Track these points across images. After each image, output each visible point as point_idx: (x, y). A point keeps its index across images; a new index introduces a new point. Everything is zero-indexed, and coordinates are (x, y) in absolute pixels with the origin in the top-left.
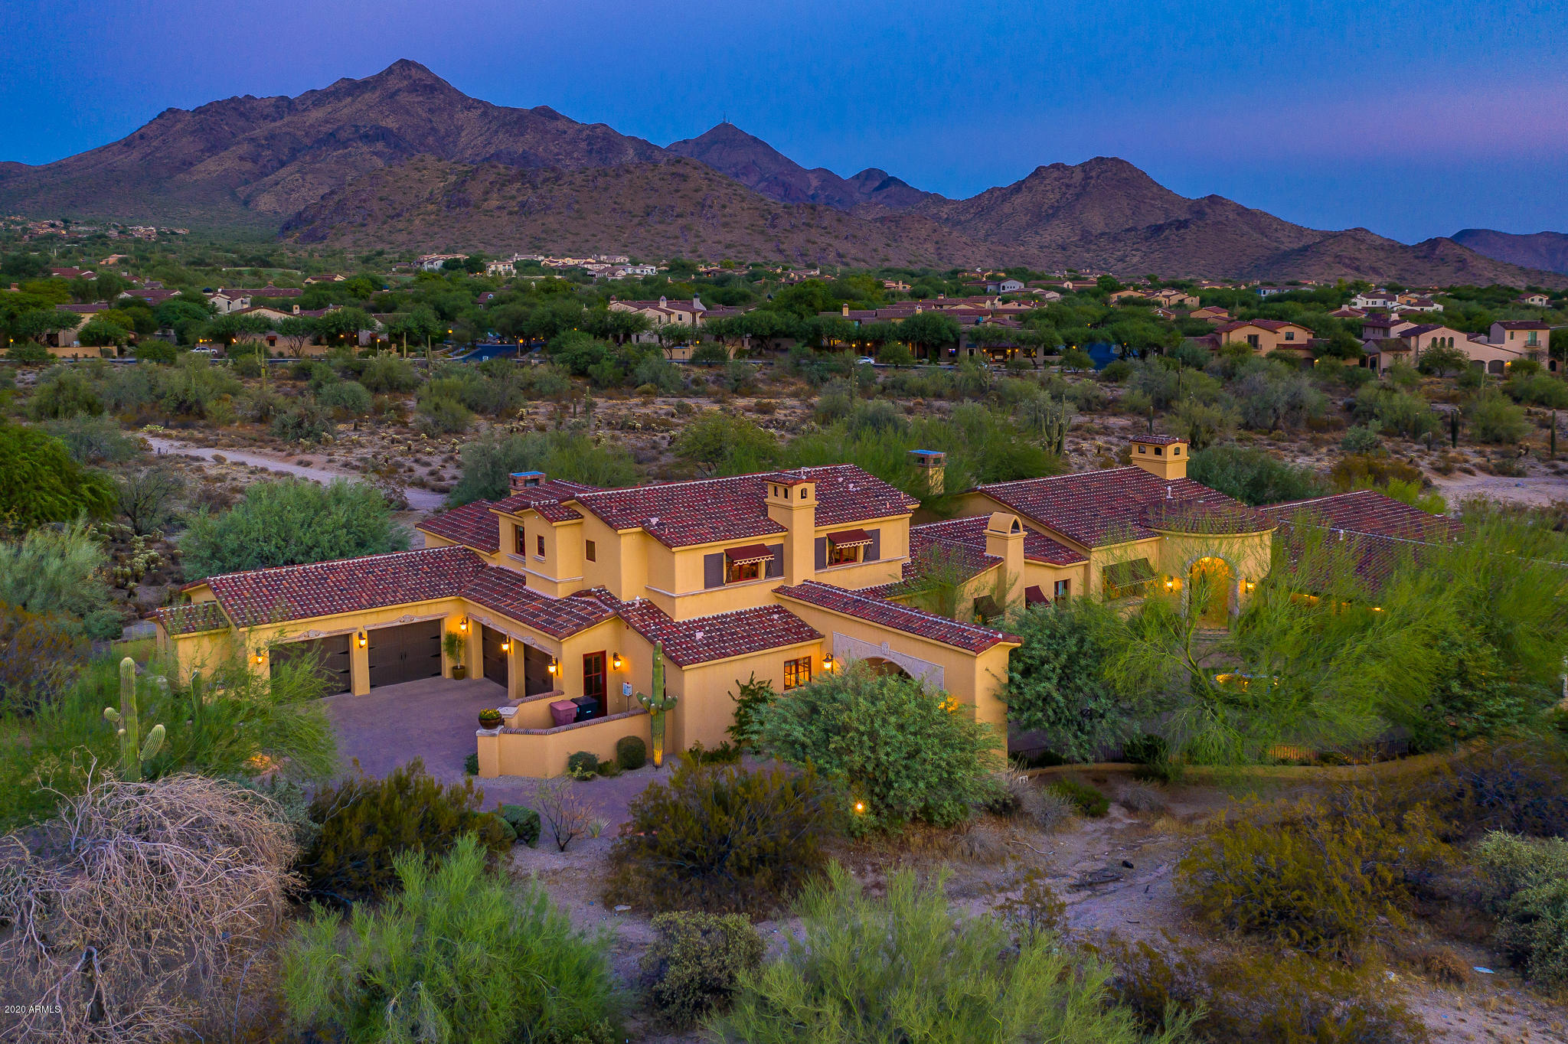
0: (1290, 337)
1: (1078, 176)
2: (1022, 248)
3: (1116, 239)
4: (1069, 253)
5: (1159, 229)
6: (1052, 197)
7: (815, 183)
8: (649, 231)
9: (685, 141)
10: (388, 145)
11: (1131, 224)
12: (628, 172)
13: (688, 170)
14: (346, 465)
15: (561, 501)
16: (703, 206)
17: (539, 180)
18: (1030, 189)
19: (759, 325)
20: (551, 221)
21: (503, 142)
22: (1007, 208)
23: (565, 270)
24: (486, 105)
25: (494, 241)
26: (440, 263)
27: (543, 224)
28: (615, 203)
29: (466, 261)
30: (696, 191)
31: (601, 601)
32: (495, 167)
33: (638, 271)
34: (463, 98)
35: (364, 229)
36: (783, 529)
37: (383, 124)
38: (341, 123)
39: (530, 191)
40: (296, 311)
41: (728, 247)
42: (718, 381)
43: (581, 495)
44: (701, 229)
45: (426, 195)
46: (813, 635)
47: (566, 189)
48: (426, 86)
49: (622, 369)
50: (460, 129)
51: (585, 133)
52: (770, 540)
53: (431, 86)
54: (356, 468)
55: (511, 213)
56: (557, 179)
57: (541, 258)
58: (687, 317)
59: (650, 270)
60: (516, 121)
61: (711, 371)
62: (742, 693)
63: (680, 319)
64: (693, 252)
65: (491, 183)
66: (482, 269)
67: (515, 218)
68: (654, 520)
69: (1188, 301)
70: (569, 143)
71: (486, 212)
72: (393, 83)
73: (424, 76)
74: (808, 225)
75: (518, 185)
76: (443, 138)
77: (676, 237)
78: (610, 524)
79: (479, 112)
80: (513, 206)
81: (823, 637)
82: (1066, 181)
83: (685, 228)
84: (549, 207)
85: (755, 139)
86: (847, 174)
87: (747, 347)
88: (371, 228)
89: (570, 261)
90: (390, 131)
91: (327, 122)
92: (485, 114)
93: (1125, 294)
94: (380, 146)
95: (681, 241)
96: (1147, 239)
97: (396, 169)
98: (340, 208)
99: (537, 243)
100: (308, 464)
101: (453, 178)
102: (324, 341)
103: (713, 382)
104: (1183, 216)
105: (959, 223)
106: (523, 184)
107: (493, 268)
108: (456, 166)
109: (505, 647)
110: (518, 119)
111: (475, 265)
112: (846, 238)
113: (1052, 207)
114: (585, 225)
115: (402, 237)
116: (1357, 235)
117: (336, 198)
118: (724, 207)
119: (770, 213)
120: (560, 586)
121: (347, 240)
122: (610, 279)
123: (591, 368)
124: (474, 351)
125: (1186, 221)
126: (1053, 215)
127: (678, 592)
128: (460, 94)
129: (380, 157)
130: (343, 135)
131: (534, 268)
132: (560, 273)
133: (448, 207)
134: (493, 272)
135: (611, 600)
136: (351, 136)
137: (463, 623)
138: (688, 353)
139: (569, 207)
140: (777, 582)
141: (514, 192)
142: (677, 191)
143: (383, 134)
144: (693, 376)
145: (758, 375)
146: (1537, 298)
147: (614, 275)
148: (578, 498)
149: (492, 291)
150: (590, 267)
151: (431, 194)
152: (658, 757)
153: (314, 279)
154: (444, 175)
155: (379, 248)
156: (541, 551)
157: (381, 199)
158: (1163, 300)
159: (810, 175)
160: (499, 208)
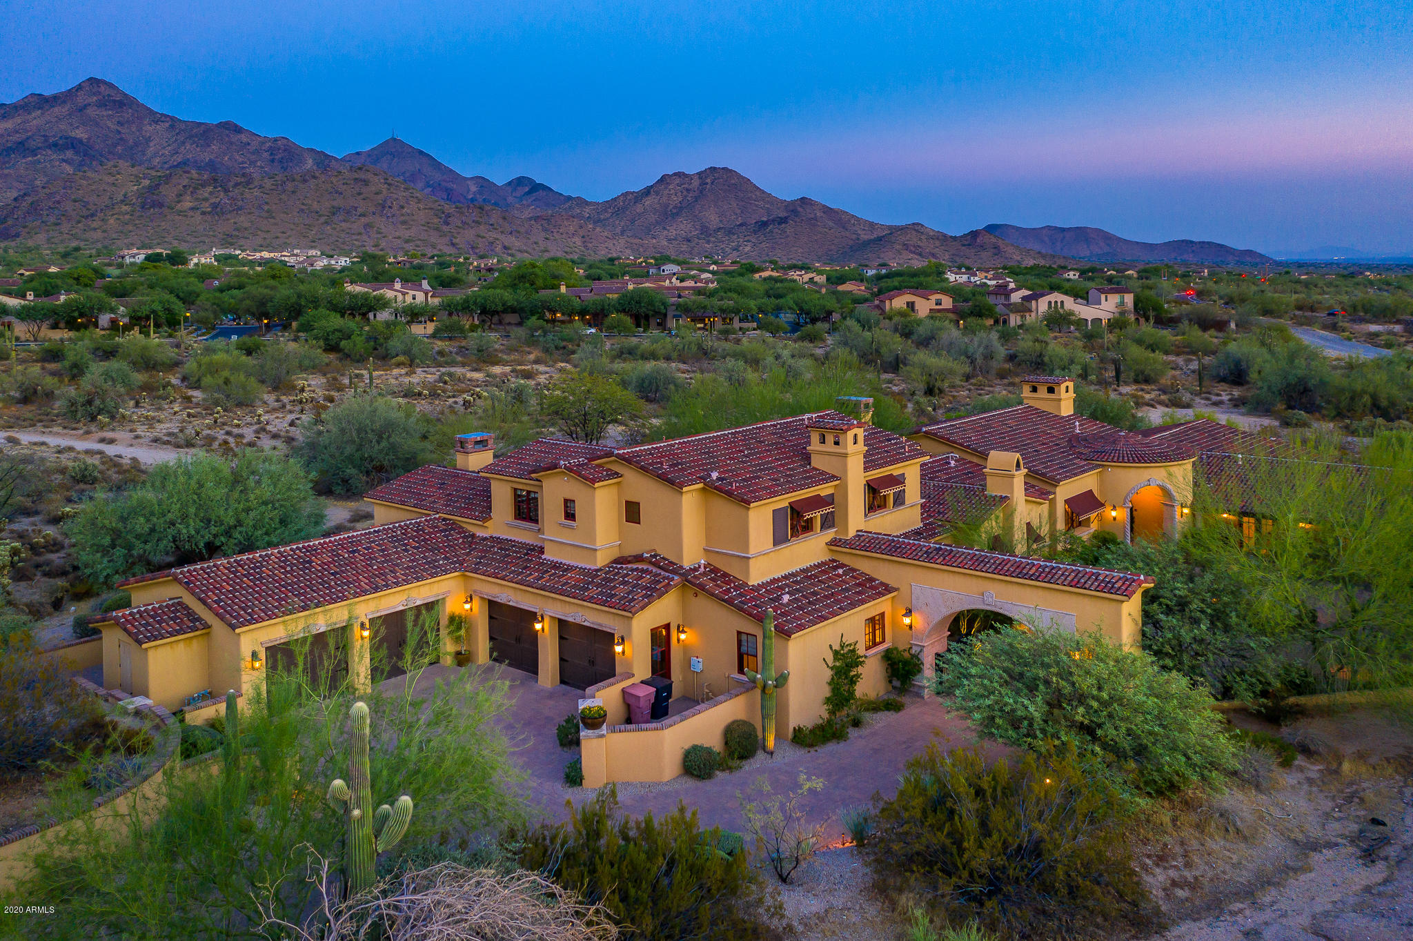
0: (938, 303)
1: (696, 183)
2: (654, 241)
3: (730, 232)
4: (693, 244)
5: (765, 224)
6: (676, 199)
7: (473, 188)
8: (335, 229)
9: (358, 153)
10: (77, 153)
11: (740, 221)
12: (314, 177)
13: (369, 176)
14: (156, 440)
15: (590, 460)
16: (384, 207)
17: (231, 184)
18: (657, 193)
19: (493, 302)
20: (243, 220)
21: (190, 151)
22: (639, 208)
23: (263, 262)
24: (172, 118)
25: (188, 238)
26: (142, 257)
27: (235, 223)
28: (303, 204)
29: (167, 254)
30: (377, 194)
31: (660, 568)
32: (188, 172)
33: (333, 262)
34: (151, 112)
35: (58, 228)
36: (834, 477)
37: (73, 134)
38: (30, 134)
39: (222, 194)
40: (30, 296)
41: (407, 242)
42: (462, 350)
43: (621, 452)
44: (382, 227)
45: (120, 197)
46: (888, 589)
47: (256, 192)
48: (115, 101)
49: (372, 343)
50: (148, 140)
51: (268, 145)
52: (825, 490)
53: (119, 102)
54: (168, 443)
55: (204, 213)
56: (248, 183)
57: (238, 252)
58: (420, 297)
59: (343, 262)
60: (203, 133)
61: (452, 343)
62: (835, 659)
63: (414, 298)
64: (376, 246)
65: (184, 186)
66: (185, 262)
67: (208, 218)
68: (715, 475)
69: (817, 279)
70: (253, 153)
71: (180, 213)
72: (81, 99)
73: (112, 93)
74: (478, 223)
75: (210, 189)
76: (131, 148)
77: (360, 234)
78: (671, 482)
79: (167, 125)
80: (206, 207)
81: (896, 590)
82: (686, 186)
83: (367, 226)
84: (240, 208)
85: (421, 152)
86: (500, 182)
87: (477, 322)
88: (65, 227)
89: (266, 255)
90: (80, 141)
91: (17, 132)
92: (172, 127)
93: (765, 274)
94: (69, 154)
95: (365, 237)
96: (755, 232)
97: (89, 174)
98: (34, 209)
99: (230, 240)
100: (111, 441)
101: (146, 182)
102: (62, 325)
103: (457, 354)
104: (783, 214)
105: (599, 221)
106: (215, 187)
107: (195, 260)
108: (149, 171)
109: (538, 626)
110: (204, 132)
111: (177, 259)
112: (511, 233)
113: (675, 207)
114: (275, 224)
115: (98, 235)
116: (916, 227)
117: (29, 199)
118: (402, 207)
119: (443, 213)
120: (599, 553)
121: (41, 238)
122: (309, 269)
123: (343, 343)
124: (215, 332)
125: (786, 218)
126: (677, 214)
127: (753, 551)
128: (149, 109)
129: (69, 164)
130: (32, 144)
131: (234, 261)
132: (260, 265)
133: (143, 207)
134: (196, 265)
135: (672, 568)
136: (40, 145)
137: (466, 602)
138: (431, 328)
139: (260, 207)
140: (830, 534)
141: (206, 195)
142: (359, 194)
143: (72, 144)
144: (437, 349)
145: (497, 346)
146: (1071, 273)
147: (312, 265)
148: (618, 456)
149: (217, 279)
150: (286, 259)
151: (125, 196)
152: (771, 742)
153: (27, 270)
154: (138, 180)
155: (74, 244)
156: (570, 516)
157: (75, 201)
158: (798, 278)
159: (469, 182)
160: (192, 209)
